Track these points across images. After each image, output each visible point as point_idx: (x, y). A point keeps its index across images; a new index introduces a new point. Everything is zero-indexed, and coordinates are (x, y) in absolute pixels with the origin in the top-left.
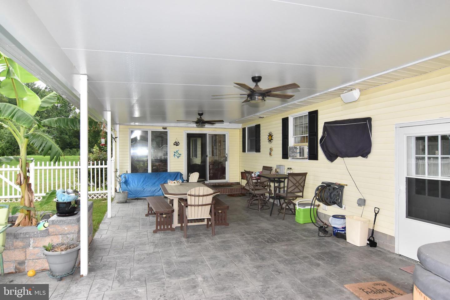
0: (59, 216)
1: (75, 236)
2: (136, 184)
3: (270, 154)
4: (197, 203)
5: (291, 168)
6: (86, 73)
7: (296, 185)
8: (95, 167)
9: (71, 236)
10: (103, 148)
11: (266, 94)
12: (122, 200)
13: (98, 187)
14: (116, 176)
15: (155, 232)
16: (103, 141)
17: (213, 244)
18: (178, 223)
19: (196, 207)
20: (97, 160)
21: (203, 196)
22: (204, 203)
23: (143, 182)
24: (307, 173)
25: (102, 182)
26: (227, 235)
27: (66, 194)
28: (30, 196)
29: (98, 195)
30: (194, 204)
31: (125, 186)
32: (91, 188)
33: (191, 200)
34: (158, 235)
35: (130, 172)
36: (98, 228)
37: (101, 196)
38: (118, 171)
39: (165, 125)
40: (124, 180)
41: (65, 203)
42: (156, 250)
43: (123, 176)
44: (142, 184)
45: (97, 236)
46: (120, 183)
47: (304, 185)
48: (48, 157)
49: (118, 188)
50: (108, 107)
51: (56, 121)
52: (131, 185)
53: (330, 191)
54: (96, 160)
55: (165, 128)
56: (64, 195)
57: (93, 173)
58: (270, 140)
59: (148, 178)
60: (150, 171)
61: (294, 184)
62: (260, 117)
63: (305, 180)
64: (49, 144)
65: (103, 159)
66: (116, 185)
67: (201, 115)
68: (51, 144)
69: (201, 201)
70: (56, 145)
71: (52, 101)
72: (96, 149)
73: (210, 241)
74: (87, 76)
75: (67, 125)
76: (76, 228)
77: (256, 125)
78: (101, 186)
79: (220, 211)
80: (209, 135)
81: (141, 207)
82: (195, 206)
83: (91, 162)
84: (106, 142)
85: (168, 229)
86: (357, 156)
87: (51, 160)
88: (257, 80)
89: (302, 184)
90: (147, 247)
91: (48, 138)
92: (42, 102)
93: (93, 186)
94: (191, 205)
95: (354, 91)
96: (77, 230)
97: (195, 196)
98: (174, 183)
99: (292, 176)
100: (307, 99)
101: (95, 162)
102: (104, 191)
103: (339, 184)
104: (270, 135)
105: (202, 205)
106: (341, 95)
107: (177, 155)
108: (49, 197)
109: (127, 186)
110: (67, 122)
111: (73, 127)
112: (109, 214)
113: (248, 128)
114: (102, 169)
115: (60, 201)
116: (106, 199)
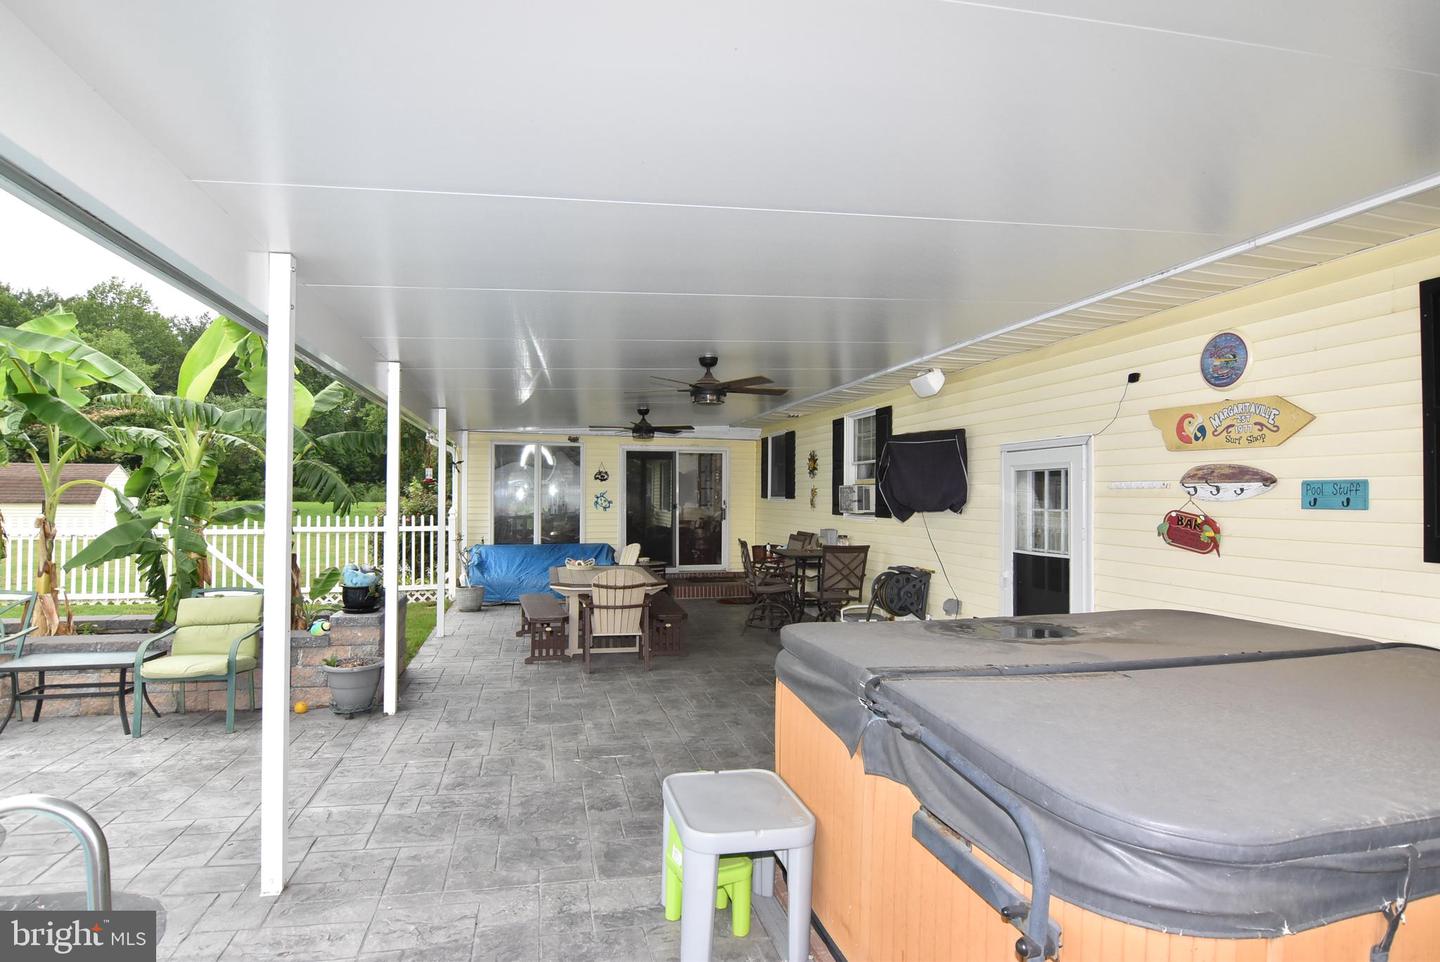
0: (347, 612)
1: (375, 648)
2: (503, 569)
3: (812, 504)
4: (611, 603)
5: (846, 537)
6: (398, 359)
7: (843, 572)
8: (413, 528)
9: (368, 648)
10: (430, 486)
11: (722, 390)
12: (469, 604)
13: (418, 576)
14: (459, 552)
15: (529, 662)
16: (429, 472)
17: (638, 684)
18: (579, 647)
19: (611, 611)
20: (416, 513)
21: (624, 588)
22: (627, 603)
23: (520, 565)
24: (868, 547)
25: (427, 564)
26: (673, 672)
27: (359, 572)
28: (295, 577)
29: (417, 595)
30: (605, 604)
31: (477, 573)
32: (404, 579)
33: (599, 597)
34: (533, 668)
35: (493, 543)
36: (416, 652)
37: (425, 597)
38: (464, 538)
39: (574, 431)
40: (475, 560)
41: (358, 588)
42: (525, 688)
43: (474, 550)
44: (517, 569)
45: (413, 665)
46: (467, 568)
47: (864, 575)
48: (330, 505)
49: (462, 578)
50: (441, 400)
51: (343, 439)
52: (493, 573)
53: (900, 586)
54: (415, 515)
55: (574, 439)
56: (357, 575)
57: (409, 543)
58: (813, 470)
59: (533, 557)
60: (537, 539)
61: (839, 571)
62: (790, 416)
63: (864, 562)
64: (331, 482)
65: (430, 511)
66: (458, 573)
67: (644, 413)
68: (334, 483)
69: (620, 598)
70: (343, 483)
71: (335, 400)
72: (415, 487)
73: (635, 679)
74: (398, 364)
75: (362, 445)
76: (375, 634)
77: (787, 434)
78: (426, 573)
79: (668, 625)
80: (680, 454)
81: (508, 621)
82: (607, 607)
83: (404, 517)
84: (435, 474)
85: (555, 656)
86: (942, 509)
87: (335, 511)
88: (709, 363)
89: (858, 572)
90: (508, 685)
91: (329, 472)
92: (316, 401)
93: (409, 573)
94: (600, 607)
95: (929, 376)
96: (378, 639)
97: (607, 587)
98: (579, 564)
99: (833, 553)
100: (861, 384)
101: (413, 517)
102: (432, 586)
103: (921, 570)
104: (813, 459)
105: (623, 607)
106: (912, 381)
107: (603, 502)
108: (326, 581)
109: (482, 573)
110: (363, 440)
111: (371, 448)
112: (439, 630)
113: (773, 438)
114: (427, 534)
115: (349, 584)
116: (435, 604)
